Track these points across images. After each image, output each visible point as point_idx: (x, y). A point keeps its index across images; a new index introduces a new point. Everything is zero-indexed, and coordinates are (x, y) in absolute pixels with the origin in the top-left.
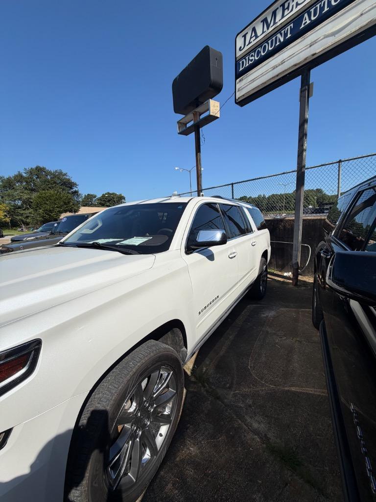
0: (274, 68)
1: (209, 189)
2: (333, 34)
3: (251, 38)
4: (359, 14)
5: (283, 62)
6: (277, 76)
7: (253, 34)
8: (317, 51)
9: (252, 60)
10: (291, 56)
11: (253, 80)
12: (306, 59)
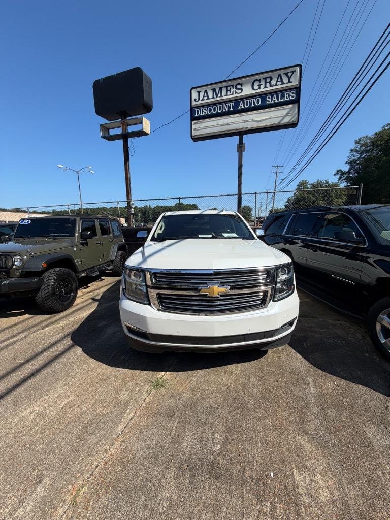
0: (222, 126)
1: (155, 199)
2: (258, 121)
3: (204, 96)
4: (269, 117)
5: (228, 124)
6: (224, 131)
7: (206, 95)
8: (249, 127)
9: (205, 113)
10: (233, 123)
11: (206, 128)
12: (242, 129)
